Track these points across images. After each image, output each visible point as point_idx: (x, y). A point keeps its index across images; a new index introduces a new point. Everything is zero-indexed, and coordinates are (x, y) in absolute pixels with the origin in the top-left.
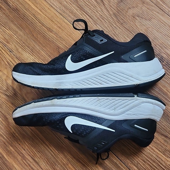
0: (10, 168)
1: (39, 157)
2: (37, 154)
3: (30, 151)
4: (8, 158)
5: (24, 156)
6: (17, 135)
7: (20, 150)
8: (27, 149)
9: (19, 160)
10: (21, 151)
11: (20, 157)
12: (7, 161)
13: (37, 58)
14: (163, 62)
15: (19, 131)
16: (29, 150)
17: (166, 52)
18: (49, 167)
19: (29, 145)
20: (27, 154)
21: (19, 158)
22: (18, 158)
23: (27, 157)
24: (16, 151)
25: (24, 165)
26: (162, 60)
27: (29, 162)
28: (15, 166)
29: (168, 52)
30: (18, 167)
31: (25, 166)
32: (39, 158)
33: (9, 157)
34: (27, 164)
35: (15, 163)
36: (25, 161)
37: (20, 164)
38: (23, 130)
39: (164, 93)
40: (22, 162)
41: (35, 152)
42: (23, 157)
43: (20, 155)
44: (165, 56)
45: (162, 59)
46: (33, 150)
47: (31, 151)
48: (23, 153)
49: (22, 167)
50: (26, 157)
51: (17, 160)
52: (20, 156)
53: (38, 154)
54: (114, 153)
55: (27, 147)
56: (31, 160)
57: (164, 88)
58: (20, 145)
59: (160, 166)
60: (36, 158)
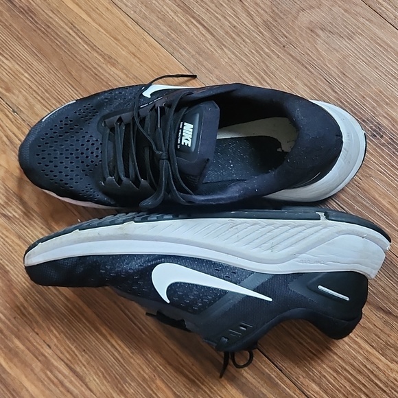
0: (14, 390)
1: (85, 363)
2: (80, 357)
3: (62, 349)
4: (10, 367)
5: (49, 361)
6: (31, 310)
7: (39, 347)
8: (55, 345)
9: (37, 370)
10: (42, 350)
11: (39, 363)
12: (8, 373)
14: (382, 137)
15: (36, 301)
16: (59, 346)
17: (388, 114)
18: (108, 387)
19: (60, 334)
20: (56, 357)
21: (37, 366)
22: (34, 366)
23: (55, 363)
24: (28, 349)
25: (49, 381)
26: (379, 134)
27: (60, 376)
28: (27, 384)
29: (395, 114)
30: (33, 387)
31: (51, 384)
32: (84, 365)
33: (12, 365)
34: (55, 380)
35: (26, 377)
36: (51, 372)
37: (39, 380)
38: (45, 299)
39: (382, 210)
40: (44, 376)
41: (74, 352)
42: (47, 364)
43: (38, 359)
44: (385, 122)
45: (380, 129)
46: (69, 347)
47: (65, 349)
48: (46, 354)
49: (43, 388)
50: (52, 364)
51: (32, 370)
52: (39, 361)
53: (82, 356)
54: (264, 351)
55: (55, 340)
56: (66, 371)
57: (384, 199)
58: (38, 334)
59: (373, 381)
60: (76, 366)
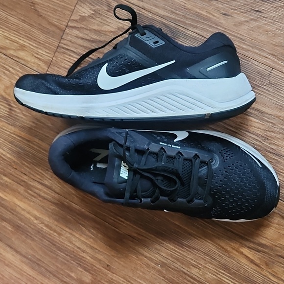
0: (12, 210)
1: (50, 178)
2: (46, 175)
3: (34, 174)
4: (5, 196)
5: (27, 183)
6: (8, 155)
7: (19, 177)
8: (29, 172)
9: (22, 192)
10: (21, 178)
11: (22, 187)
12: (5, 199)
13: (6, 30)
15: (10, 149)
16: (31, 172)
18: (68, 188)
19: (29, 164)
20: (31, 180)
21: (21, 189)
22: (19, 190)
23: (32, 184)
24: (13, 180)
25: (31, 197)
27: (37, 191)
28: (18, 203)
30: (23, 203)
31: (33, 198)
32: (49, 179)
33: (5, 194)
34: (35, 195)
35: (17, 198)
36: (31, 190)
37: (25, 198)
38: (15, 145)
39: (204, 19)
40: (27, 194)
41: (41, 173)
42: (28, 187)
43: (21, 185)
46: (37, 171)
47: (35, 173)
48: (25, 180)
49: (28, 202)
50: (30, 185)
51: (19, 193)
52: (22, 186)
53: (47, 174)
55: (28, 169)
56: (40, 186)
57: (203, 11)
58: (16, 169)
59: (227, 129)
60: (45, 181)
